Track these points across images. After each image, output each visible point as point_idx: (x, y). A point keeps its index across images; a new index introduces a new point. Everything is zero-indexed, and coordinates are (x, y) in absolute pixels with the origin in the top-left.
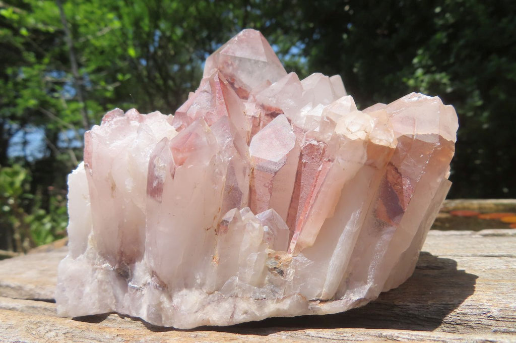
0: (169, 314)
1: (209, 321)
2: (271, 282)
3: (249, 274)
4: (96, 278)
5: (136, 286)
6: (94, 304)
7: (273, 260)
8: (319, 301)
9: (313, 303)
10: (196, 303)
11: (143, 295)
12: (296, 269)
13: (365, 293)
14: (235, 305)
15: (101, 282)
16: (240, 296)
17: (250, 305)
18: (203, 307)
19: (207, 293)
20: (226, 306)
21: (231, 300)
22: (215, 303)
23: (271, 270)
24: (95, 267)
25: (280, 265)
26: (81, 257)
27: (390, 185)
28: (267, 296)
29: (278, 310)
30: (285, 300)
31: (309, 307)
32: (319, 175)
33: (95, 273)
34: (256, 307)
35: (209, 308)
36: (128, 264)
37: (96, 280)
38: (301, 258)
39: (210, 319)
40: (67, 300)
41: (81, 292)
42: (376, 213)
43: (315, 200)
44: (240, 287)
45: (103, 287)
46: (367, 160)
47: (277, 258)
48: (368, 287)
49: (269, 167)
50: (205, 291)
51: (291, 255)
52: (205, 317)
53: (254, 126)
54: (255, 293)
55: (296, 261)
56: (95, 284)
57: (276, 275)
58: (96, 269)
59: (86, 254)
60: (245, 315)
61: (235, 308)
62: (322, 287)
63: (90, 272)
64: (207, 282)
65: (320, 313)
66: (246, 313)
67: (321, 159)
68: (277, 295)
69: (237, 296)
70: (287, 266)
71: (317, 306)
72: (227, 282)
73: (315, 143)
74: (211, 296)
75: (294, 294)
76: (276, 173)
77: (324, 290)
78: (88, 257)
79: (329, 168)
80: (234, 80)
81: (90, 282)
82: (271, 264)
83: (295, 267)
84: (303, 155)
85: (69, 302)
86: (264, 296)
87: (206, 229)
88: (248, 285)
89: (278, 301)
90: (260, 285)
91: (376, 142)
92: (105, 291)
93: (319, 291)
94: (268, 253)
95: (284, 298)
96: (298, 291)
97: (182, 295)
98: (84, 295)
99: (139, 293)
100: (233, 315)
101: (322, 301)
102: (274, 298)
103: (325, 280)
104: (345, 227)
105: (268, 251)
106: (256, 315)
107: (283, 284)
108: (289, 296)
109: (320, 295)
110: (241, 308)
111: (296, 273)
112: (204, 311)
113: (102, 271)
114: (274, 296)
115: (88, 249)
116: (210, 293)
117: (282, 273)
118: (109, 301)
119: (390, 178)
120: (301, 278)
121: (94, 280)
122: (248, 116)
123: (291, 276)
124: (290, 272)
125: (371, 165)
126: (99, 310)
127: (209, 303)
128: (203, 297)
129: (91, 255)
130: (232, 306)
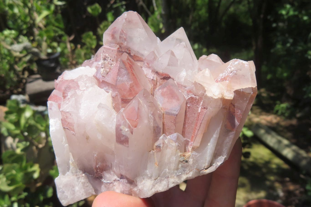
0: (137, 193)
1: (158, 191)
2: (182, 167)
3: (173, 166)
4: (81, 182)
5: (109, 182)
6: (82, 194)
7: (182, 157)
8: (204, 169)
9: (202, 171)
10: (150, 185)
11: (115, 185)
12: (193, 159)
13: (223, 161)
14: (168, 181)
15: (84, 184)
16: (170, 176)
17: (175, 179)
18: (154, 186)
19: (154, 179)
20: (164, 182)
21: (166, 179)
22: (159, 183)
23: (182, 162)
24: (78, 176)
25: (186, 159)
26: (68, 173)
27: (231, 113)
28: (182, 173)
29: (187, 177)
30: (190, 173)
31: (201, 173)
32: (199, 115)
33: (79, 179)
34: (178, 179)
35: (156, 185)
36: (101, 172)
37: (81, 183)
38: (194, 153)
39: (158, 190)
40: (67, 197)
41: (74, 191)
42: (226, 126)
43: (200, 127)
44: (169, 173)
45: (85, 185)
46: (223, 106)
47: (184, 156)
48: (224, 158)
49: (172, 112)
50: (153, 179)
51: (190, 153)
52: (156, 190)
53: (154, 85)
54: (176, 173)
55: (193, 155)
56: (81, 185)
57: (184, 163)
58: (79, 177)
59: (70, 171)
60: (173, 184)
61: (168, 182)
62: (205, 163)
63: (76, 179)
64: (153, 175)
65: (205, 174)
66: (173, 183)
67: (197, 104)
68: (186, 172)
69: (168, 177)
70: (189, 158)
71: (204, 172)
72: (163, 172)
73: (193, 96)
74: (156, 180)
75: (194, 169)
76: (177, 115)
77: (206, 164)
78: (72, 173)
79: (205, 112)
80: (130, 50)
81: (78, 184)
82: (181, 159)
83: (193, 158)
84: (188, 103)
85: (69, 197)
86: (180, 174)
87: (149, 151)
88: (172, 171)
89: (187, 174)
90: (177, 169)
91: (227, 98)
92: (87, 186)
93: (204, 166)
94: (179, 155)
95: (189, 172)
96: (195, 168)
97: (143, 184)
98: (76, 192)
99: (111, 185)
100: (168, 186)
101: (206, 169)
102: (184, 173)
103: (206, 160)
104: (213, 135)
105: (180, 154)
106: (178, 183)
107: (187, 166)
108: (191, 171)
109: (205, 167)
110: (171, 182)
111: (194, 160)
112: (155, 188)
113: (83, 177)
114: (185, 172)
115: (71, 168)
116: (155, 180)
117: (187, 162)
118: (90, 191)
119: (231, 110)
120: (196, 161)
121: (79, 183)
122: (148, 78)
123: (191, 162)
124: (191, 161)
125: (224, 108)
126: (86, 196)
127: (156, 184)
128: (153, 182)
129: (74, 171)
130: (167, 182)
